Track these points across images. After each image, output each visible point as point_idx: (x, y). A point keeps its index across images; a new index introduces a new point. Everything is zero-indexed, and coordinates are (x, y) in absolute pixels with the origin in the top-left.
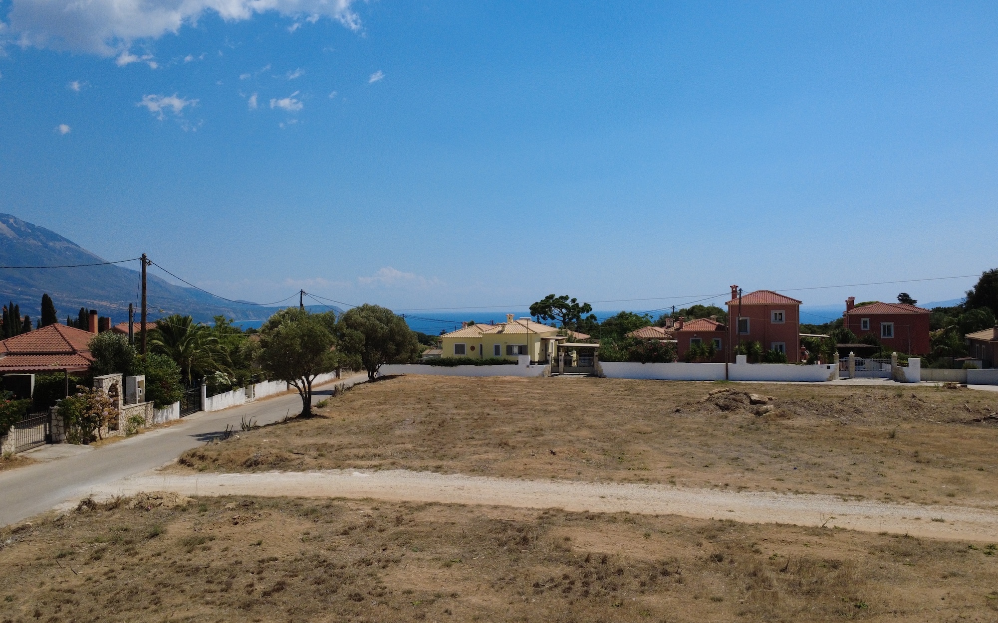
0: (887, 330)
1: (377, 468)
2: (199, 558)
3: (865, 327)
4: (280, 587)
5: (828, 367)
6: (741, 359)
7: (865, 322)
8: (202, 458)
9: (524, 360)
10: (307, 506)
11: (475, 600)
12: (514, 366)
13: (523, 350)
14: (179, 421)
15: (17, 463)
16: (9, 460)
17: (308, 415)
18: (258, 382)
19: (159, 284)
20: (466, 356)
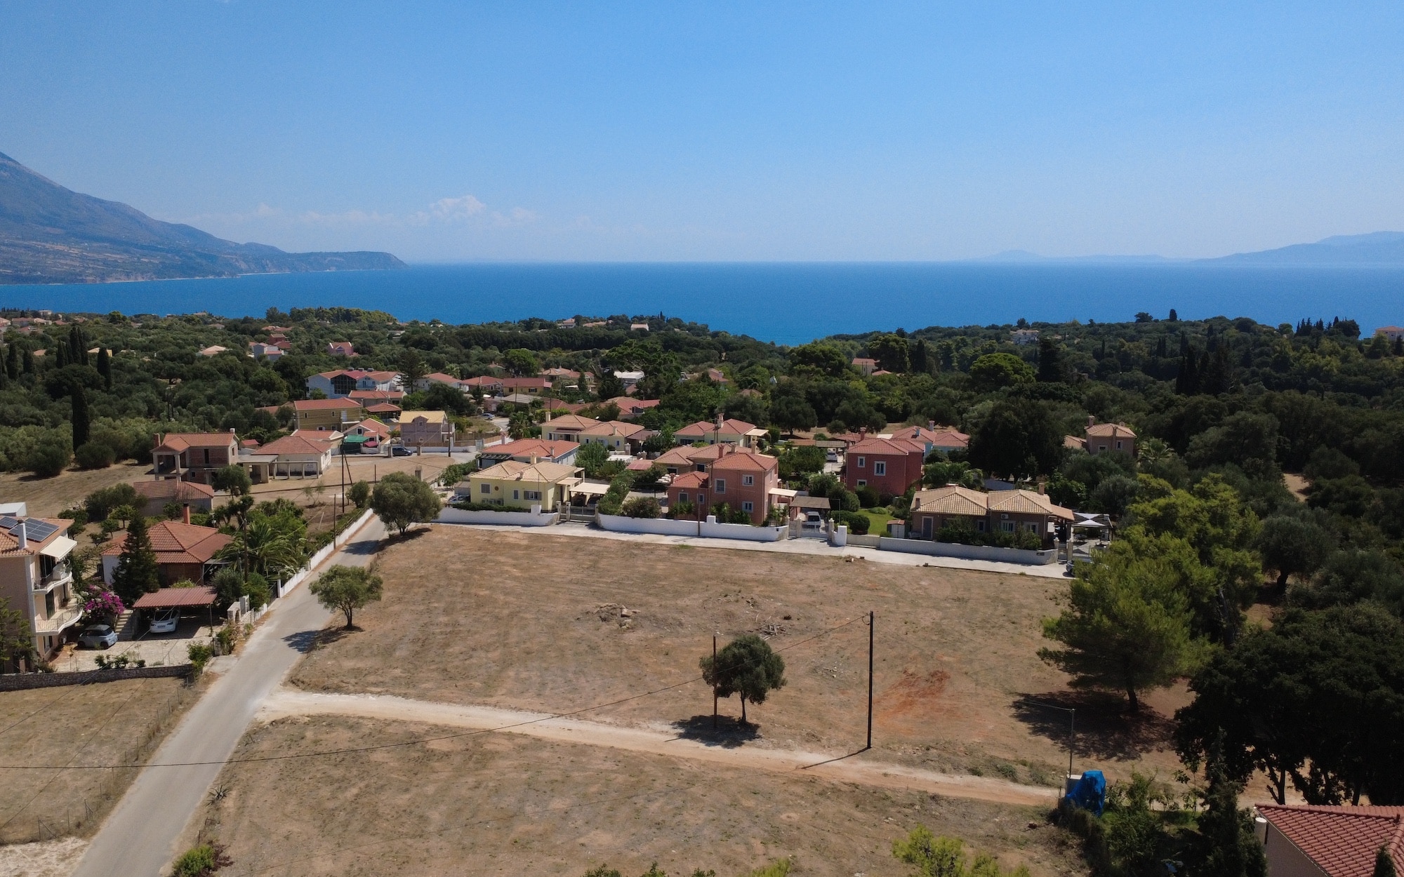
0: (880, 468)
1: (379, 693)
2: (320, 749)
3: (861, 463)
4: (343, 759)
5: (778, 530)
6: (712, 518)
7: (861, 460)
8: (303, 682)
9: (537, 507)
10: (351, 722)
11: (392, 764)
12: (527, 514)
13: (537, 496)
14: (268, 614)
15: (211, 677)
16: (207, 675)
17: (350, 627)
18: (312, 555)
19: (136, 219)
20: (493, 495)
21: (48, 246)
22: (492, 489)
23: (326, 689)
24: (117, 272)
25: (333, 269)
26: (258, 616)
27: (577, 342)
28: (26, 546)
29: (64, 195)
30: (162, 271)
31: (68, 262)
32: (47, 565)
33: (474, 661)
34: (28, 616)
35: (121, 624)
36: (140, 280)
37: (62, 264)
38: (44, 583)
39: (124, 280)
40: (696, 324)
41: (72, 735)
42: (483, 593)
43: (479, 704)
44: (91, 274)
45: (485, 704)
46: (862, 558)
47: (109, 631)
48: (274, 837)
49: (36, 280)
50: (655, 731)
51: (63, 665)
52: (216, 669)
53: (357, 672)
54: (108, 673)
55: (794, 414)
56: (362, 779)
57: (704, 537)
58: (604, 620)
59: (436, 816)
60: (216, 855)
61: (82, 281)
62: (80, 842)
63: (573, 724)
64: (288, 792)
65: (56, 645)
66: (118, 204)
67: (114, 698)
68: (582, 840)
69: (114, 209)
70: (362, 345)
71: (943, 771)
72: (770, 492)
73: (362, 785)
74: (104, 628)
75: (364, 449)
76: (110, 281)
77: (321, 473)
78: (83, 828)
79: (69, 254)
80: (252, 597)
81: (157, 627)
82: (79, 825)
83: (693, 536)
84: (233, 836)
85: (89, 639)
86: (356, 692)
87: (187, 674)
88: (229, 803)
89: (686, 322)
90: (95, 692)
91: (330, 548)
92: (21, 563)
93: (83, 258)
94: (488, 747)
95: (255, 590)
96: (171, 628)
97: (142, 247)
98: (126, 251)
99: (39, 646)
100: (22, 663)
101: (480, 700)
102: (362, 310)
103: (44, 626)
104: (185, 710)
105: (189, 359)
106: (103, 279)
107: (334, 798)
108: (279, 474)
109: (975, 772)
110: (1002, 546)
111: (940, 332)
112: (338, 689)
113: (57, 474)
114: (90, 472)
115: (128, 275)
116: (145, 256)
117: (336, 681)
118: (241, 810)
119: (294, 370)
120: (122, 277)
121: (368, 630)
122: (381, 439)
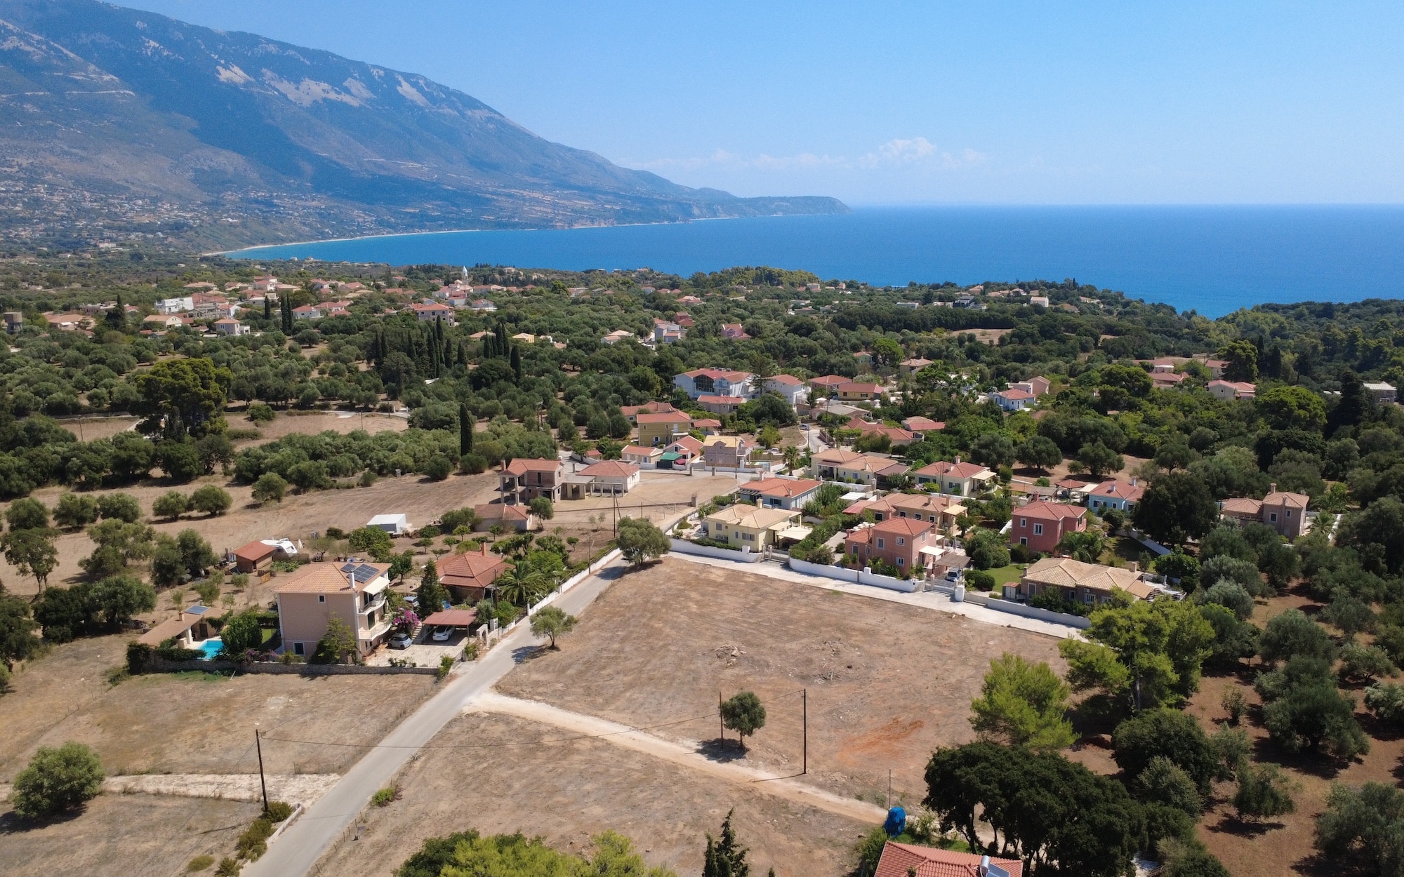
0: (1039, 529)
3: (1024, 524)
5: (915, 583)
6: (868, 569)
7: (1024, 521)
8: (502, 687)
9: (749, 547)
12: (738, 551)
13: (751, 538)
14: (514, 630)
15: (453, 677)
16: (451, 676)
17: (553, 647)
18: (565, 581)
19: (601, 166)
20: (723, 533)
21: (525, 193)
22: (723, 527)
23: (511, 694)
24: (583, 218)
25: (780, 214)
26: (506, 631)
27: (961, 322)
28: (354, 586)
29: (541, 146)
30: (624, 216)
31: (542, 209)
32: (368, 599)
33: (612, 682)
34: (355, 630)
35: (417, 632)
36: (603, 225)
37: (537, 211)
38: (365, 608)
39: (589, 226)
40: (1110, 292)
41: (361, 709)
42: (658, 625)
43: (592, 715)
44: (560, 220)
45: (596, 716)
46: (963, 615)
47: (406, 638)
48: (430, 787)
49: (515, 225)
50: (684, 746)
51: (371, 662)
52: (459, 671)
53: (537, 684)
54: (395, 669)
55: (1039, 453)
56: (493, 758)
57: (861, 584)
58: (719, 657)
59: (517, 786)
60: (396, 793)
61: (553, 226)
62: (338, 777)
63: (639, 736)
64: (451, 762)
65: (373, 647)
66: (587, 152)
67: (393, 687)
68: (583, 810)
69: (584, 158)
70: (753, 326)
71: (840, 795)
72: (923, 550)
73: (491, 762)
74: (403, 635)
75: (675, 466)
76: (577, 226)
77: (626, 492)
78: (341, 770)
79: (543, 202)
80: (500, 619)
81: (437, 636)
82: (340, 767)
83: (853, 582)
84: (409, 784)
85: (394, 643)
86: (527, 698)
87: (440, 674)
88: (418, 764)
89: (1100, 290)
90: (385, 681)
91: (585, 573)
92: (350, 598)
93: (554, 205)
94: (575, 746)
95: (503, 615)
96: (446, 638)
97: (606, 193)
98: (593, 198)
99: (361, 647)
100: (350, 658)
101: (594, 712)
102: (784, 271)
103: (365, 634)
104: (427, 700)
105: (590, 348)
106: (570, 225)
107: (472, 768)
108: (597, 490)
109: (860, 798)
110: (1077, 615)
111: (1379, 305)
112: (517, 695)
113: (445, 478)
114: (469, 476)
115: (593, 222)
116: (609, 202)
117: (518, 689)
118: (421, 769)
119: (669, 366)
120: (588, 223)
121: (563, 650)
122: (693, 456)
